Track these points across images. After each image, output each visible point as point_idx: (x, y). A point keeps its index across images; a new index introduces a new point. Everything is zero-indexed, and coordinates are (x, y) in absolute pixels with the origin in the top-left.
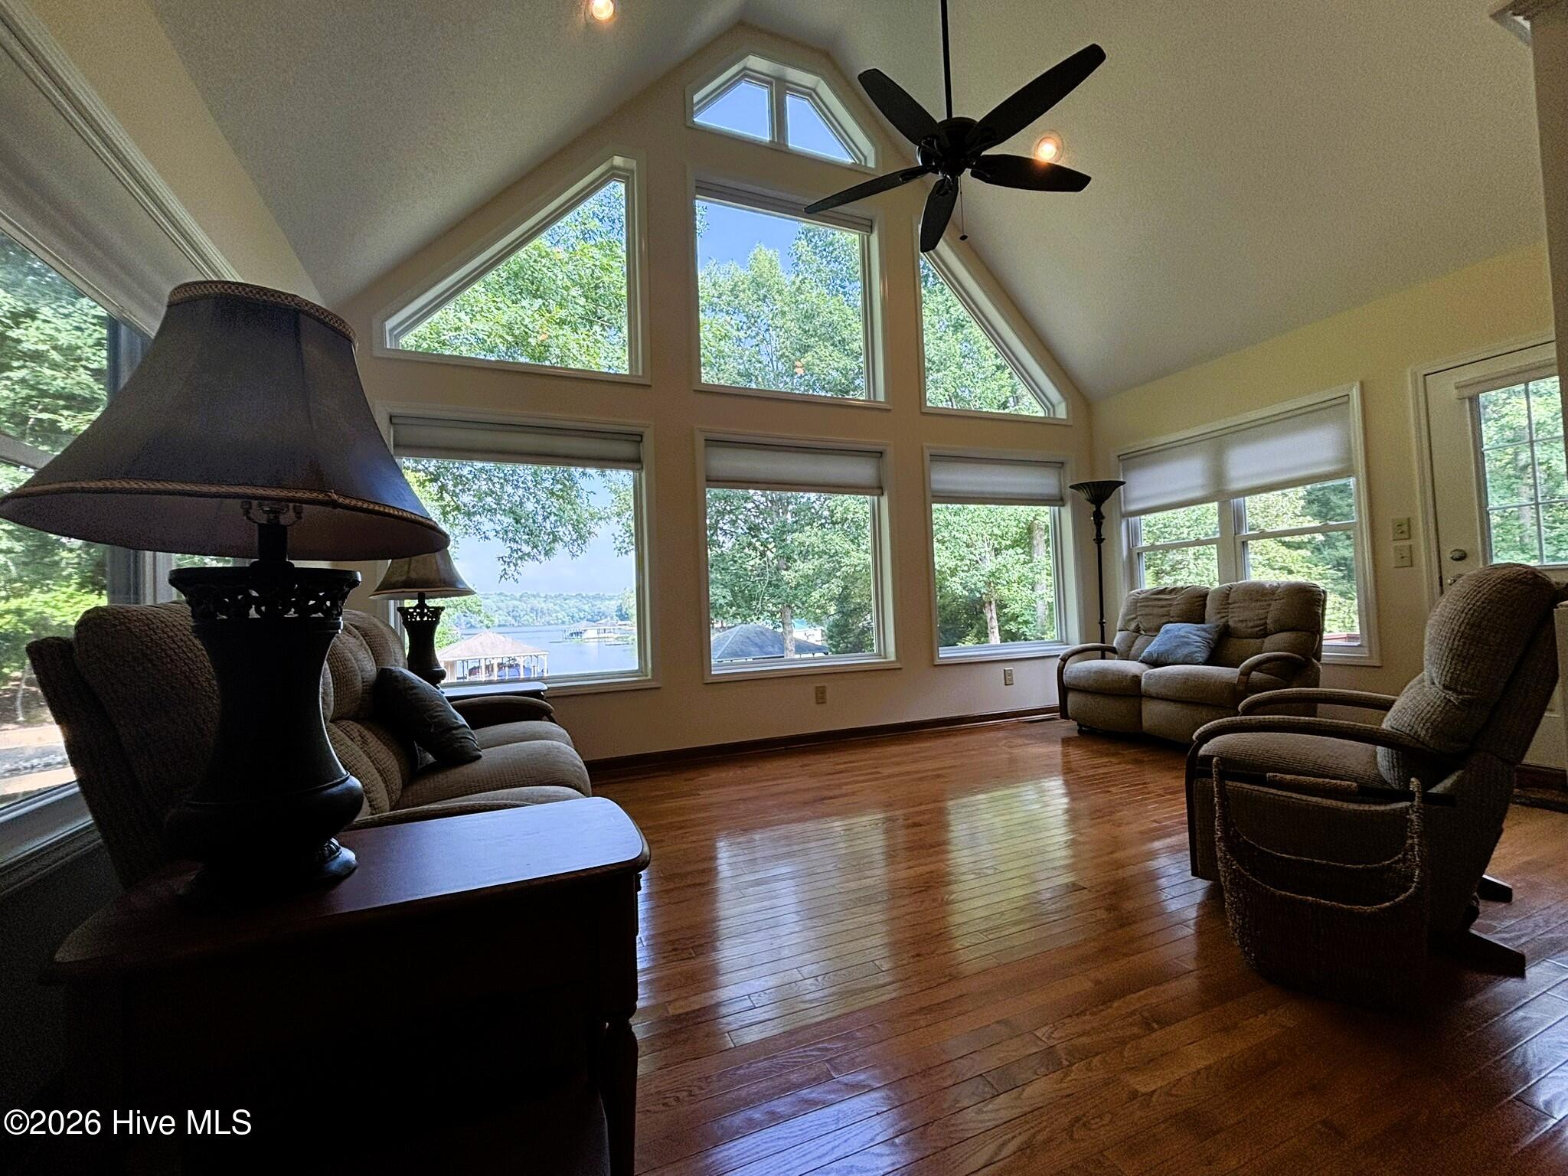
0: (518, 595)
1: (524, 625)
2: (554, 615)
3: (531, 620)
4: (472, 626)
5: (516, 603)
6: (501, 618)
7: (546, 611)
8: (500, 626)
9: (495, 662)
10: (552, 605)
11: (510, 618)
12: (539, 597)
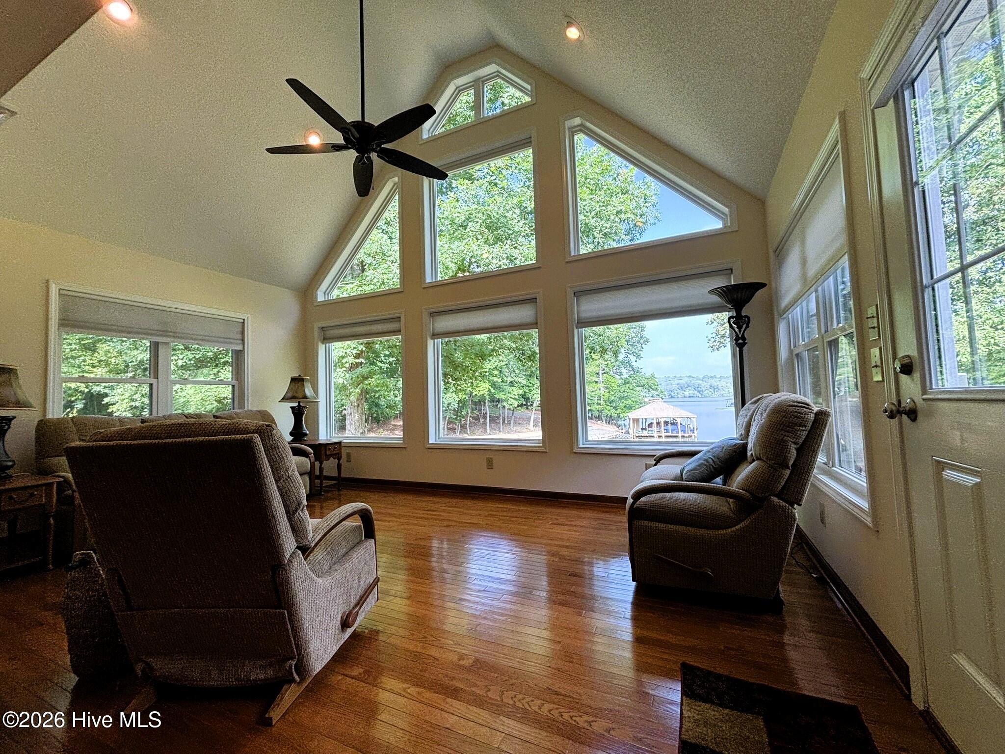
0: (701, 377)
1: (705, 397)
2: (727, 390)
3: (710, 393)
4: (672, 397)
5: (700, 382)
6: (690, 392)
7: (720, 388)
8: (690, 397)
9: (662, 421)
10: (725, 383)
11: (696, 392)
12: (716, 378)
